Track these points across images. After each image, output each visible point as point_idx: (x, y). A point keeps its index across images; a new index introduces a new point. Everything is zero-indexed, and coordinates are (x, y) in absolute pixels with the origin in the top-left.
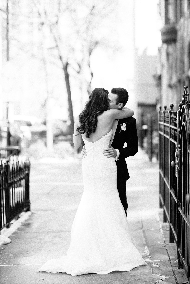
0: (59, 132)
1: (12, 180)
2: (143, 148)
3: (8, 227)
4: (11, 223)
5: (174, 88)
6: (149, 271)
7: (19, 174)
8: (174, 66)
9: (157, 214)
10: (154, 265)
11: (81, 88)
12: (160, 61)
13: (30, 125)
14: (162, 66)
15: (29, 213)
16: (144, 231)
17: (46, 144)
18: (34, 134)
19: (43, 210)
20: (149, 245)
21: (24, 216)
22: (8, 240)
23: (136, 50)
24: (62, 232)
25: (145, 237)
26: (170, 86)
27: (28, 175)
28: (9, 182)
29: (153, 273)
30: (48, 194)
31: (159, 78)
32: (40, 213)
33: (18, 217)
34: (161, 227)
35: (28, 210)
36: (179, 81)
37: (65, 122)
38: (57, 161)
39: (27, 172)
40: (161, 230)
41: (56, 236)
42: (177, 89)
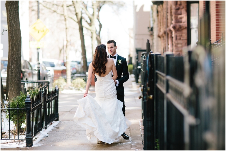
0: (75, 71)
1: (48, 100)
2: (138, 83)
3: (46, 128)
4: (47, 126)
5: (162, 38)
6: (130, 147)
7: (52, 96)
8: (162, 21)
9: (140, 122)
10: (133, 145)
11: (92, 37)
12: (153, 17)
13: (53, 66)
14: (154, 21)
15: (58, 122)
16: (130, 130)
17: (66, 80)
18: (56, 72)
19: (67, 120)
20: (132, 136)
21: (55, 123)
22: (47, 135)
23: (135, 7)
24: (80, 131)
25: (130, 132)
26: (159, 37)
27: (57, 97)
28: (47, 100)
29: (132, 148)
30: (69, 111)
31: (152, 29)
32: (65, 121)
33: (52, 124)
34: (141, 128)
35: (57, 120)
36: (165, 33)
37: (79, 63)
38: (74, 92)
39: (57, 95)
40: (141, 130)
41: (76, 133)
42: (164, 39)
